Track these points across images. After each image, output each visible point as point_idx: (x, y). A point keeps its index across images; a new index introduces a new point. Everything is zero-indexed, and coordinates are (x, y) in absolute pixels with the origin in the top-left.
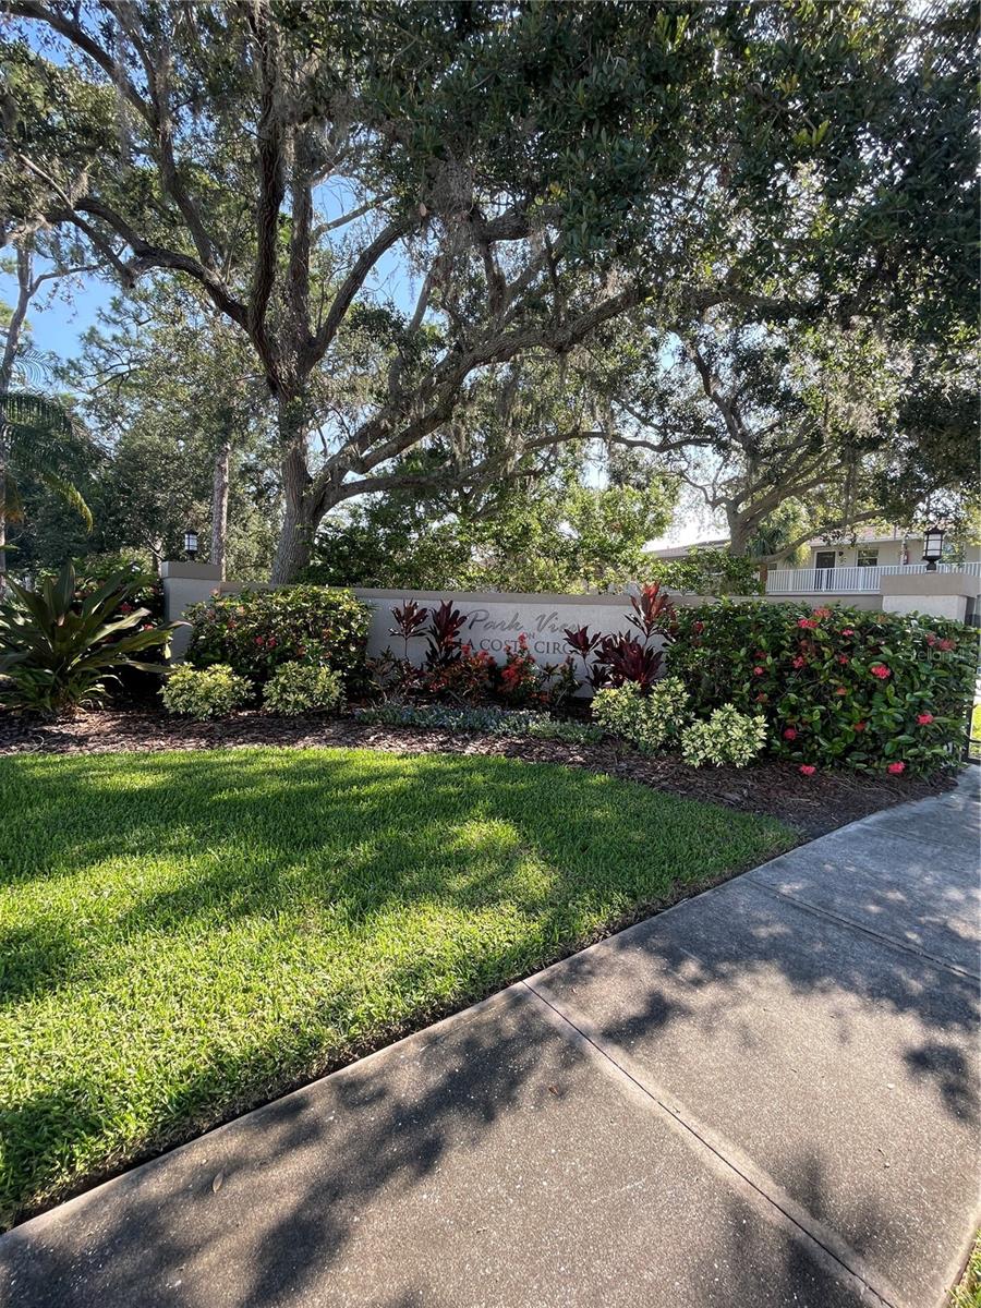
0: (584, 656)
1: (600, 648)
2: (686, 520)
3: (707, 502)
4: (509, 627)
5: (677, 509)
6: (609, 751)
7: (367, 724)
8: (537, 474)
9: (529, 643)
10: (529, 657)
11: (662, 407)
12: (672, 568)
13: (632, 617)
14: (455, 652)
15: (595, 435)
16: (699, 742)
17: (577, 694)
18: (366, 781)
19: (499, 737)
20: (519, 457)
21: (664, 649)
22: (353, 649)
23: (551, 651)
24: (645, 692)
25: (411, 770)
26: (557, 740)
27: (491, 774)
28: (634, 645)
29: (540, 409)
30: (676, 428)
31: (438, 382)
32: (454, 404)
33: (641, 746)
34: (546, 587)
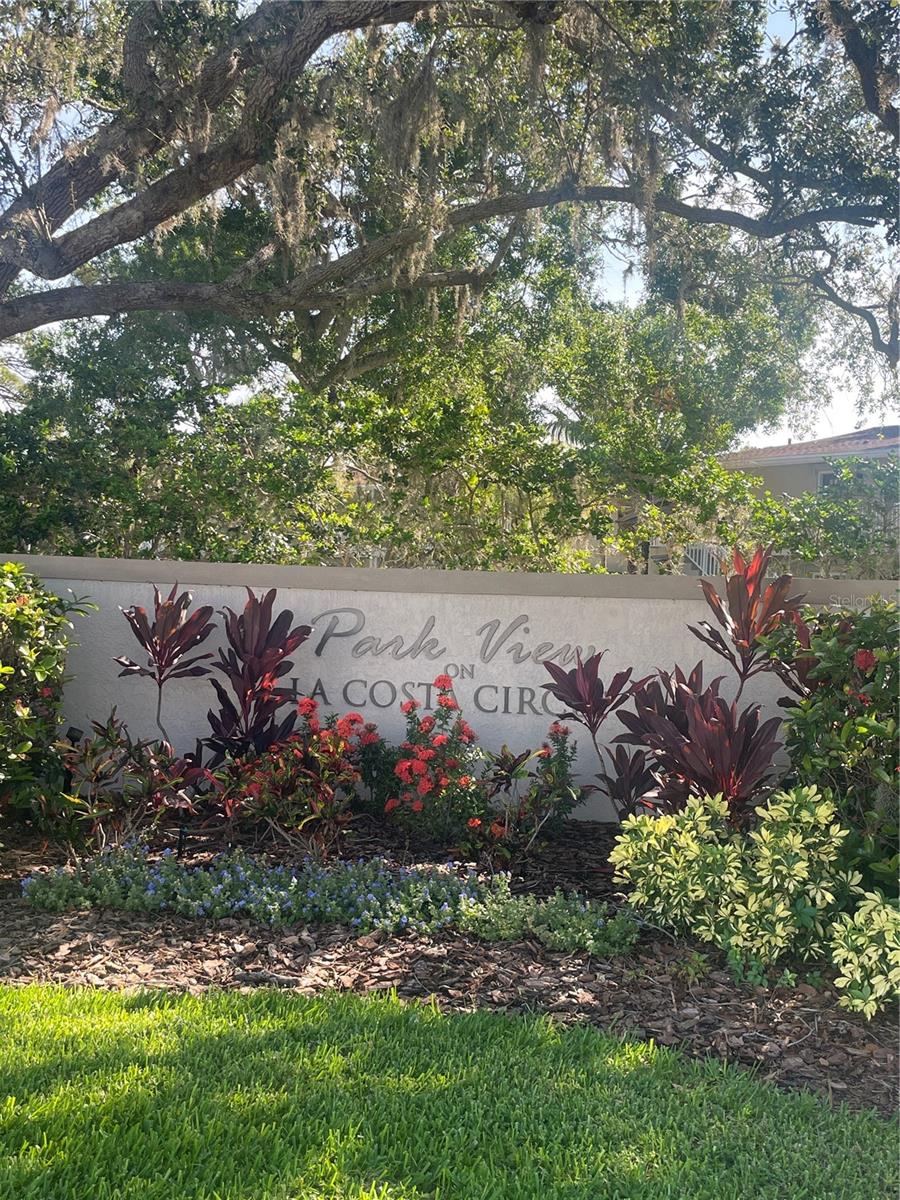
0: (593, 728)
1: (629, 705)
2: (831, 385)
3: (878, 344)
4: (414, 651)
5: (807, 361)
6: (655, 971)
7: (53, 910)
8: (481, 282)
9: (462, 690)
10: (461, 729)
11: (768, 135)
12: (797, 509)
13: (704, 630)
14: (281, 714)
15: (613, 194)
16: (873, 952)
17: (578, 814)
18: (40, 1080)
19: (383, 939)
20: (435, 235)
21: (782, 712)
22: (23, 712)
23: (514, 704)
24: (742, 820)
25: (161, 1044)
26: (532, 946)
27: (364, 1046)
28: (710, 702)
29: (485, 130)
30: (800, 181)
31: (242, 65)
32: (277, 124)
33: (735, 960)
34: (501, 555)
